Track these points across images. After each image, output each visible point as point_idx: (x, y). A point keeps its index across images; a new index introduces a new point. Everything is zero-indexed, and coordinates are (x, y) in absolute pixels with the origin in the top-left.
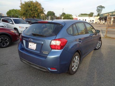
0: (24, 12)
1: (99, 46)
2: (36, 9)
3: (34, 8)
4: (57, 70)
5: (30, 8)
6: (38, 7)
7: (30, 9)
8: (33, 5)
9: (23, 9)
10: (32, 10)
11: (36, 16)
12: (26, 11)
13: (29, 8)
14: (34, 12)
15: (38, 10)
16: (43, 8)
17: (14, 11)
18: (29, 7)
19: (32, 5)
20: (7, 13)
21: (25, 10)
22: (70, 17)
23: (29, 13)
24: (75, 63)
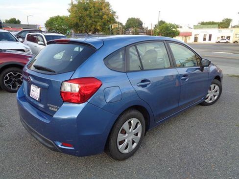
0: (75, 21)
1: (215, 96)
2: (99, 15)
3: (95, 13)
4: (72, 148)
5: (88, 12)
6: (104, 10)
7: (87, 15)
8: (94, 7)
9: (75, 14)
10: (91, 17)
11: (98, 28)
12: (80, 20)
13: (85, 13)
14: (96, 20)
15: (103, 17)
16: (115, 12)
17: (59, 18)
18: (86, 9)
19: (91, 5)
20: (46, 24)
21: (78, 17)
22: (173, 29)
23: (85, 24)
24: (127, 135)
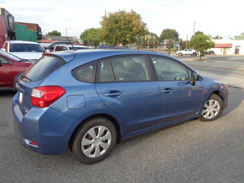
0: (106, 32)
2: (129, 27)
3: (124, 25)
5: (118, 25)
6: (133, 23)
7: (117, 27)
8: (125, 19)
9: (105, 27)
10: (120, 29)
11: (127, 39)
12: (110, 31)
13: (115, 26)
14: (125, 32)
15: (133, 29)
16: (145, 24)
17: (93, 31)
18: (117, 22)
19: (122, 18)
20: (81, 36)
21: (109, 30)
22: (207, 41)
23: (115, 36)
24: (93, 140)
